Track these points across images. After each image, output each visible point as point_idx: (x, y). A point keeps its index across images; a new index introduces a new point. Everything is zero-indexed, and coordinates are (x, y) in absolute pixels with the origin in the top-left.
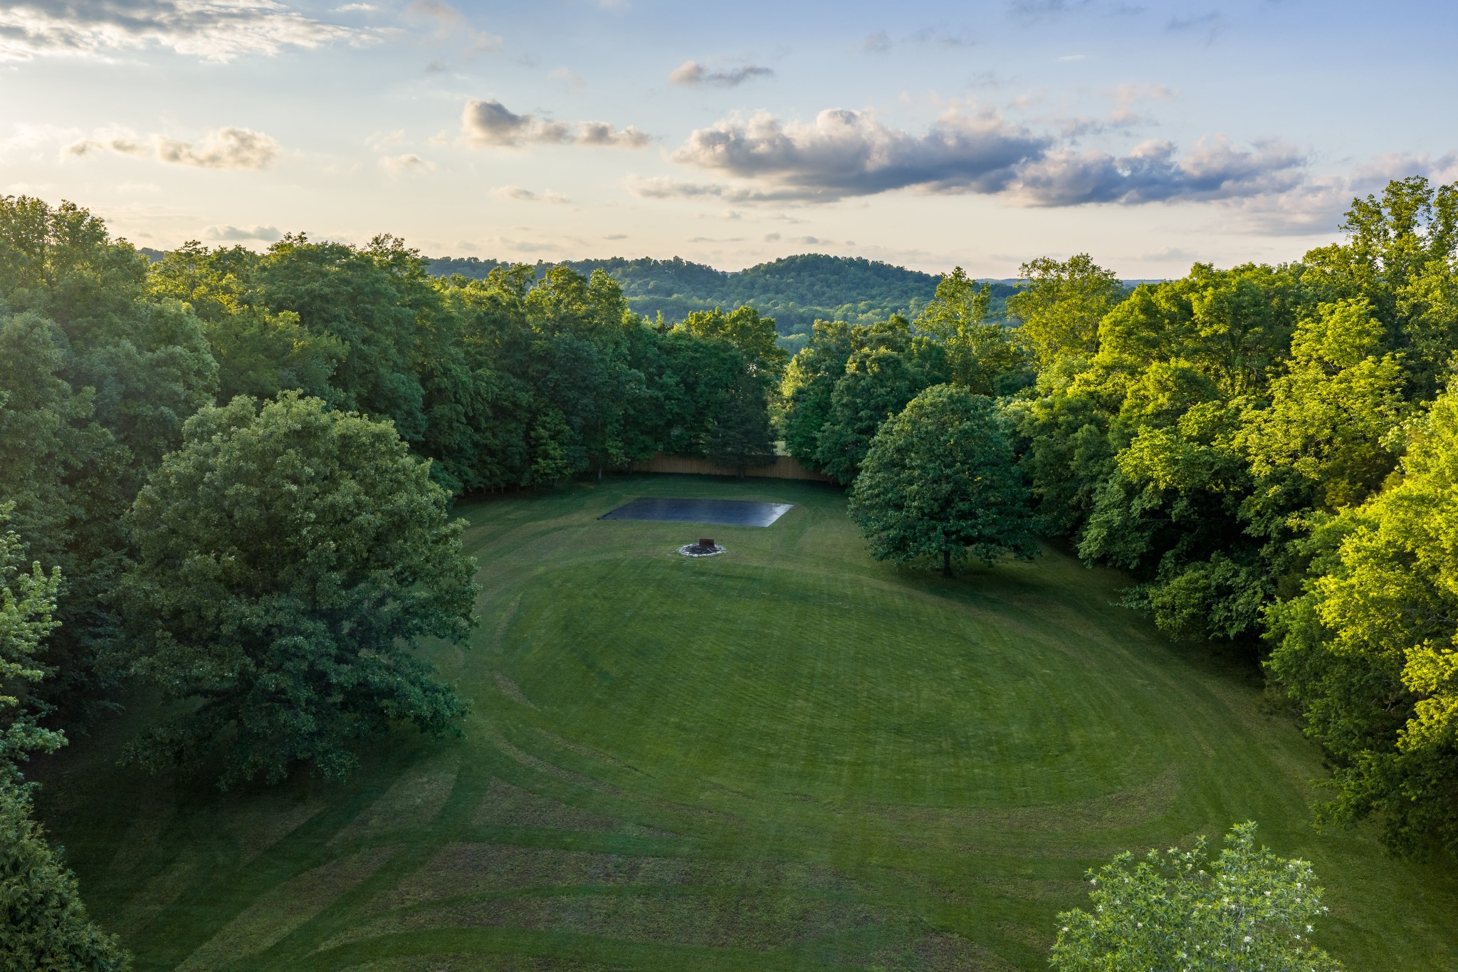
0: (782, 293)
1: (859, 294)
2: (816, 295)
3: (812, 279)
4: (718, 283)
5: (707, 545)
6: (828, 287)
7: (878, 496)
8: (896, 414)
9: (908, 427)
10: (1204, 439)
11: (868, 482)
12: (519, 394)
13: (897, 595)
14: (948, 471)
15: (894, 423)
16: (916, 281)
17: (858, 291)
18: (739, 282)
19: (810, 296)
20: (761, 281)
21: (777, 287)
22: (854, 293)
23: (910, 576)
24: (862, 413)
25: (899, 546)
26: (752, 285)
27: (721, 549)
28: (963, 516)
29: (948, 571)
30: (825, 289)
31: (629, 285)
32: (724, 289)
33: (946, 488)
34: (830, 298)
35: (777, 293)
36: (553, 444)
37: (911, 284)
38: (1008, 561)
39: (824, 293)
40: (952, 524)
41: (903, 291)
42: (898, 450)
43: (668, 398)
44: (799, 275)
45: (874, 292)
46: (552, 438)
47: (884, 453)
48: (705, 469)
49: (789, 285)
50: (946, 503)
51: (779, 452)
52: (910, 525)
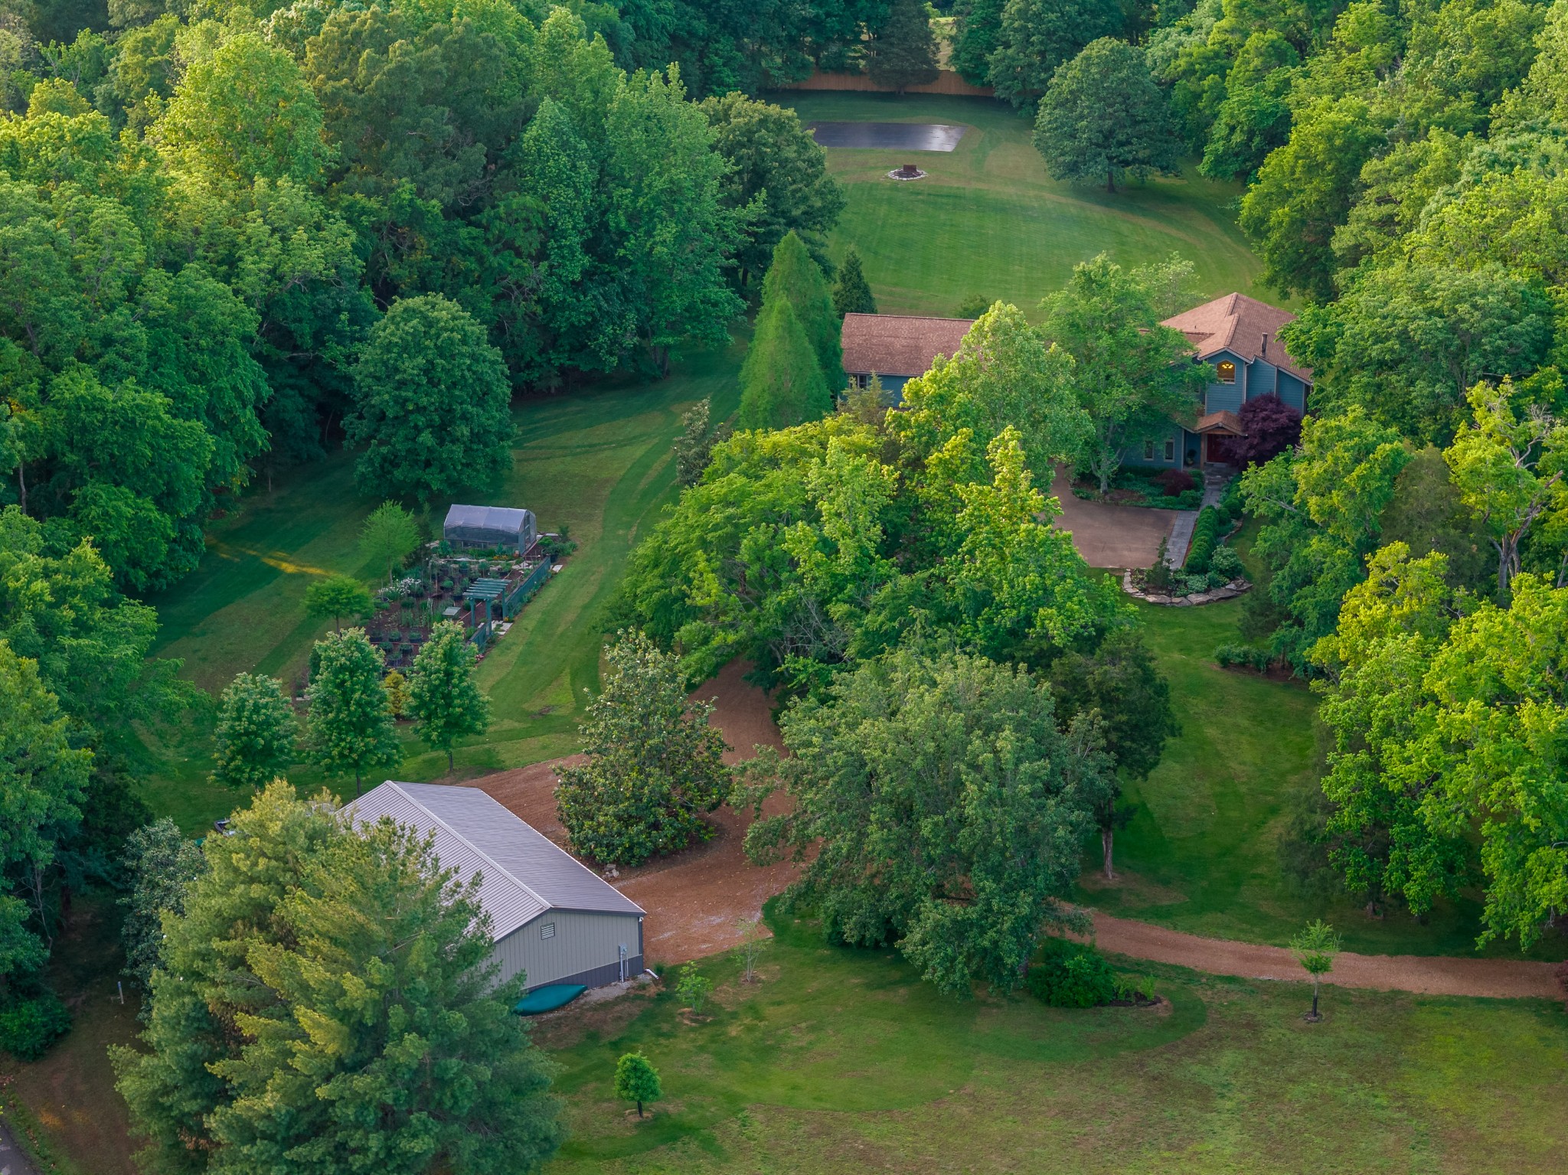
5: (909, 171)
7: (1056, 129)
8: (1069, 60)
9: (1079, 75)
10: (1277, 93)
11: (1047, 118)
12: (695, 23)
13: (1072, 206)
14: (1110, 110)
15: (1068, 69)
23: (1082, 193)
24: (1034, 38)
25: (1073, 168)
27: (924, 174)
28: (1121, 144)
29: (1111, 188)
33: (1108, 123)
36: (727, 71)
38: (1157, 178)
40: (1114, 151)
42: (1071, 92)
43: (828, 15)
46: (724, 65)
47: (1060, 94)
50: (1108, 135)
51: (941, 67)
52: (1081, 152)
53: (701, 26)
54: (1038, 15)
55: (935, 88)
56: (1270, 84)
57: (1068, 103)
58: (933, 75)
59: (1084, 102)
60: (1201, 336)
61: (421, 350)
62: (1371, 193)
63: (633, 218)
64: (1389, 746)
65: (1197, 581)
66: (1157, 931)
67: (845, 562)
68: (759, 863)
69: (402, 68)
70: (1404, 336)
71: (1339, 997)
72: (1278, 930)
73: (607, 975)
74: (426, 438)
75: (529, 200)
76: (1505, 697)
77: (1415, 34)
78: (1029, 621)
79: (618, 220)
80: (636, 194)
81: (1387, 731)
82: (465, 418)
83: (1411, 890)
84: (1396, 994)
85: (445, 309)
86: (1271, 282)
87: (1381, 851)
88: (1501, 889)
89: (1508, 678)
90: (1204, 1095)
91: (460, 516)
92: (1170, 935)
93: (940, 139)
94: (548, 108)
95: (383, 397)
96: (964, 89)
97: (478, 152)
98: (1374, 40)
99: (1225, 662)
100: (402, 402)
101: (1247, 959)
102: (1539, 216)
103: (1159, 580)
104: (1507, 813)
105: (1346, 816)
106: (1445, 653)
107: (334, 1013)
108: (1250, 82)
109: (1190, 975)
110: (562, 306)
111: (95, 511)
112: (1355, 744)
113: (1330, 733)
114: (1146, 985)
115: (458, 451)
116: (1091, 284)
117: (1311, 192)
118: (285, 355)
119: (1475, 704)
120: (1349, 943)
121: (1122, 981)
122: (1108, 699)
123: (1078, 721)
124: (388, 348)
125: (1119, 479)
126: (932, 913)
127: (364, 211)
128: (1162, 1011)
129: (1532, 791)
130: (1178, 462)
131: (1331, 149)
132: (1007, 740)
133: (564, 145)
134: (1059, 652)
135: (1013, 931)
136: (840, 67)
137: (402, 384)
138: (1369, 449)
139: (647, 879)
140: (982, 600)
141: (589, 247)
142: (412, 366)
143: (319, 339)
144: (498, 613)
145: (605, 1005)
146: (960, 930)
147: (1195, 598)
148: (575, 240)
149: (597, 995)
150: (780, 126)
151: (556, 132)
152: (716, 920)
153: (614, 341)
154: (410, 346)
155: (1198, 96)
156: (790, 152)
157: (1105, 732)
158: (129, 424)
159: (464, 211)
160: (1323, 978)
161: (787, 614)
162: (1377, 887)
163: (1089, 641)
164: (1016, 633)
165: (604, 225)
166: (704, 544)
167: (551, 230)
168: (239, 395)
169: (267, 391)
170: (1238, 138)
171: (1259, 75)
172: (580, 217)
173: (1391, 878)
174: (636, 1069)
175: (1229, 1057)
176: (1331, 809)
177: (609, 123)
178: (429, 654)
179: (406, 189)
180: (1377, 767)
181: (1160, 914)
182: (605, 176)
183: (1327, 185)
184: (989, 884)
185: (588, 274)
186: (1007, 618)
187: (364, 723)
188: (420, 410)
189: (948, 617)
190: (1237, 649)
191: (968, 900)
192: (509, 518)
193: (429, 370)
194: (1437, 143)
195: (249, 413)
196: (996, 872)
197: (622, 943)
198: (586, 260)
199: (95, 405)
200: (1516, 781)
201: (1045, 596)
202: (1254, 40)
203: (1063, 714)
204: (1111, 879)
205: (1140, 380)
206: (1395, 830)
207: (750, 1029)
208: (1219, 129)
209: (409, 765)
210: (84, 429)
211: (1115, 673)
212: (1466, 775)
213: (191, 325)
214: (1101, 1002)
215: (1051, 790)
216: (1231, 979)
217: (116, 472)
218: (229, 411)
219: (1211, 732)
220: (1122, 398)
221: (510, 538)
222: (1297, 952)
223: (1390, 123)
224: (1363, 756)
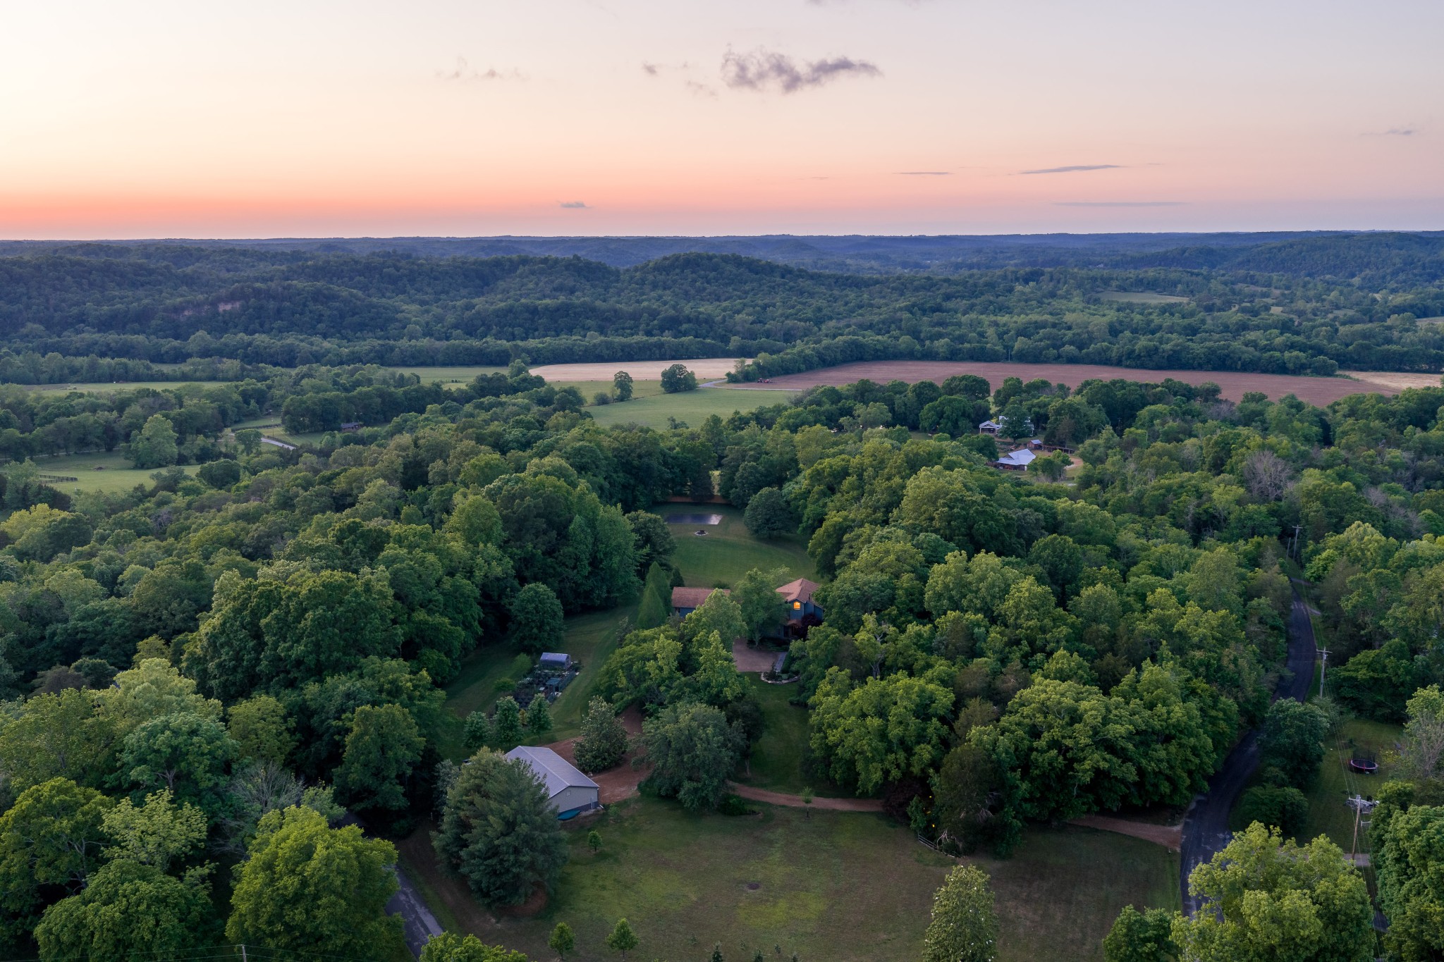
0: (670, 288)
1: (734, 290)
2: (699, 291)
3: (694, 275)
4: (612, 278)
5: (702, 532)
6: (708, 282)
7: (751, 517)
8: (756, 493)
9: (759, 499)
10: (822, 507)
11: (748, 514)
13: (756, 544)
14: (768, 511)
15: (755, 496)
16: (783, 277)
17: (733, 286)
18: (632, 278)
19: (693, 292)
20: (651, 277)
21: (664, 283)
22: (730, 289)
23: (760, 539)
24: (745, 485)
25: (757, 531)
26: (642, 282)
27: (707, 532)
28: (772, 523)
29: (770, 537)
30: (706, 285)
31: (537, 284)
32: (619, 285)
33: (768, 516)
34: (710, 294)
35: (665, 289)
37: (778, 280)
38: (784, 533)
39: (705, 289)
40: (770, 525)
41: (770, 287)
42: (756, 505)
44: (683, 272)
45: (747, 288)
47: (752, 506)
48: (688, 500)
49: (675, 282)
50: (768, 520)
51: (715, 493)
52: (759, 526)
53: (632, 482)
54: (747, 478)
55: (712, 501)
56: (821, 503)
57: (754, 509)
58: (712, 496)
59: (760, 509)
60: (789, 594)
61: (533, 601)
62: (846, 545)
63: (605, 554)
64: (829, 731)
65: (785, 676)
66: (762, 791)
67: (665, 673)
68: (636, 771)
69: (529, 506)
70: (848, 597)
71: (816, 811)
72: (796, 790)
73: (587, 807)
74: (535, 630)
75: (571, 549)
76: (864, 716)
77: (867, 487)
78: (721, 692)
79: (600, 555)
80: (607, 546)
81: (829, 726)
82: (548, 624)
83: (837, 777)
84: (834, 810)
85: (542, 587)
86: (818, 573)
87: (829, 765)
88: (863, 776)
89: (864, 710)
90: (771, 843)
91: (547, 656)
92: (765, 792)
93: (715, 520)
94: (577, 518)
95: (521, 617)
96: (722, 501)
97: (554, 534)
98: (853, 489)
99: (792, 703)
100: (527, 619)
101: (788, 800)
102: (892, 557)
103: (772, 676)
104: (862, 753)
105: (817, 754)
106: (847, 702)
107: (501, 818)
108: (813, 503)
109: (770, 805)
110: (582, 584)
111: (425, 658)
112: (820, 730)
113: (812, 727)
114: (756, 808)
115: (546, 635)
116: (752, 578)
117: (828, 545)
118: (488, 602)
119: (853, 718)
120: (818, 795)
121: (748, 807)
122: (744, 716)
123: (735, 723)
124: (523, 601)
125: (762, 641)
126: (687, 785)
127: (515, 554)
128: (760, 816)
129: (870, 745)
130: (782, 635)
131: (835, 530)
132: (710, 730)
133: (583, 531)
134: (730, 702)
135: (712, 790)
136: (681, 494)
137: (527, 613)
138: (828, 636)
139: (601, 776)
140: (707, 685)
141: (591, 564)
142: (531, 607)
143: (500, 597)
144: (557, 689)
145: (586, 817)
146: (696, 790)
147: (784, 682)
148: (586, 562)
149: (584, 814)
150: (655, 521)
151: (580, 526)
152: (623, 789)
153: (599, 595)
154: (530, 601)
155: (798, 507)
156: (659, 530)
157: (744, 727)
158: (436, 628)
159: (549, 553)
160: (809, 806)
161: (648, 689)
162: (828, 776)
163: (739, 698)
164: (717, 695)
165: (596, 557)
166: (622, 668)
167: (577, 559)
168: (473, 617)
169: (482, 615)
170: (810, 522)
171: (818, 500)
172: (588, 554)
173: (831, 773)
174: (594, 836)
175: (780, 830)
176: (813, 751)
177: (597, 523)
178: (533, 704)
179: (530, 546)
180: (826, 738)
181: (763, 786)
182: (596, 540)
183: (834, 541)
184: (705, 776)
185: (590, 573)
186: (715, 691)
187: (512, 727)
188: (533, 621)
189: (696, 691)
190: (795, 699)
191: (698, 781)
192: (561, 657)
193: (536, 608)
194: (867, 529)
195: (476, 623)
196: (707, 772)
197: (592, 797)
198: (590, 569)
199: (426, 623)
200: (864, 742)
201: (726, 684)
202: (816, 489)
203: (730, 721)
204: (749, 774)
205: (767, 609)
206: (832, 758)
207: (631, 824)
208: (805, 519)
209: (526, 741)
210: (422, 631)
211: (747, 708)
212: (850, 740)
213: (457, 594)
214: (741, 814)
215: (725, 745)
216: (783, 806)
217: (432, 645)
218: (470, 623)
219: (786, 726)
220: (761, 616)
221: (562, 664)
222: (801, 797)
223: (853, 521)
224: (822, 734)
